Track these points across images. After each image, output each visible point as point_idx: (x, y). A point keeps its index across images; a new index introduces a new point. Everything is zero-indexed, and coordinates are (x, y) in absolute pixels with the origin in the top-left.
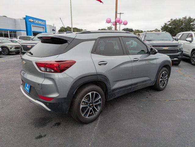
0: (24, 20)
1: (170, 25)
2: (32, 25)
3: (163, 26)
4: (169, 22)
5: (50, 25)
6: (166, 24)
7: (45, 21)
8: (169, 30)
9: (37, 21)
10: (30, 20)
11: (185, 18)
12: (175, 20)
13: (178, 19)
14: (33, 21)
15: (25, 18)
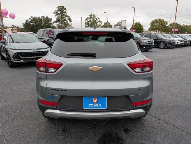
1: (31, 22)
3: (25, 23)
4: (30, 19)
6: (27, 21)
8: (32, 28)
11: (43, 17)
12: (35, 18)
13: (37, 17)
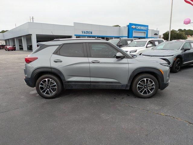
0: (127, 27)
2: (134, 31)
5: (152, 30)
7: (147, 26)
9: (139, 27)
10: (132, 27)
14: (135, 27)
15: (128, 26)
